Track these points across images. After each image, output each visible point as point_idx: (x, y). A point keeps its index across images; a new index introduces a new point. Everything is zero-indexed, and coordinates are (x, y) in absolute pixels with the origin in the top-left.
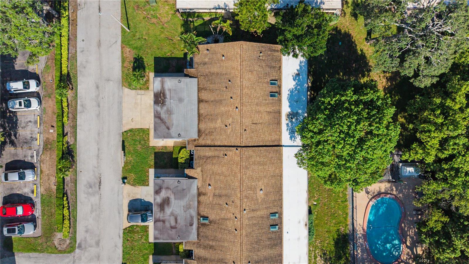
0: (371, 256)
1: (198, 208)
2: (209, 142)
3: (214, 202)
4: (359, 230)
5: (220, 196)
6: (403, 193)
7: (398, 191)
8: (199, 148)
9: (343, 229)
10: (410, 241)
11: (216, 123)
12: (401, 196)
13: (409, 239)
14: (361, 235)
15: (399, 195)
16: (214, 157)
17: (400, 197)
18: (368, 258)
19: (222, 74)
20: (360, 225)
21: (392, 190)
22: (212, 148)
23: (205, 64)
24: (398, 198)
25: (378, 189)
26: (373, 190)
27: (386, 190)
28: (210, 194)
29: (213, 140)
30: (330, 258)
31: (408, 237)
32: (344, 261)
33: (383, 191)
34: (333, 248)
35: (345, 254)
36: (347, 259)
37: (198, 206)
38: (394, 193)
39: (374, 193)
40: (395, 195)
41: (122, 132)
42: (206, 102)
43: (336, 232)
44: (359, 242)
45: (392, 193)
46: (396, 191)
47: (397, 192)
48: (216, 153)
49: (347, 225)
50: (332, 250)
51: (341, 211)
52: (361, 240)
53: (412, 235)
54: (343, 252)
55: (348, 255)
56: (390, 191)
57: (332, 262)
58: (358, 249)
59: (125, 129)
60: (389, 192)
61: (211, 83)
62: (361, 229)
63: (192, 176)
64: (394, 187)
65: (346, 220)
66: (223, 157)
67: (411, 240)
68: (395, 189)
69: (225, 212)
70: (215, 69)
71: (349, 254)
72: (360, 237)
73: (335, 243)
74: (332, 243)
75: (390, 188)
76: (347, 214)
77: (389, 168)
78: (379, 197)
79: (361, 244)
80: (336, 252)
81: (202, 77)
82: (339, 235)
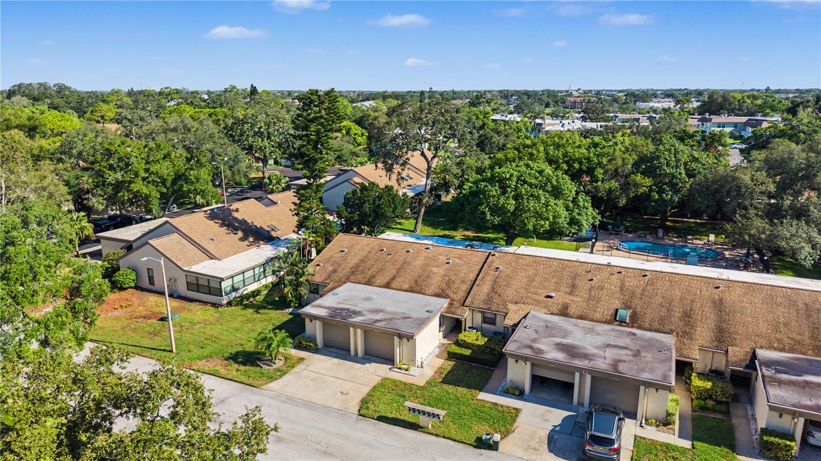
1: (593, 321)
2: (465, 287)
3: (584, 295)
5: (574, 286)
8: (468, 299)
11: (435, 273)
16: (495, 282)
22: (477, 282)
23: (334, 271)
28: (567, 299)
29: (463, 282)
37: (590, 321)
41: (355, 416)
42: (393, 279)
48: (490, 279)
59: (354, 408)
61: (369, 270)
63: (521, 317)
66: (501, 272)
69: (606, 284)
70: (352, 263)
81: (352, 277)
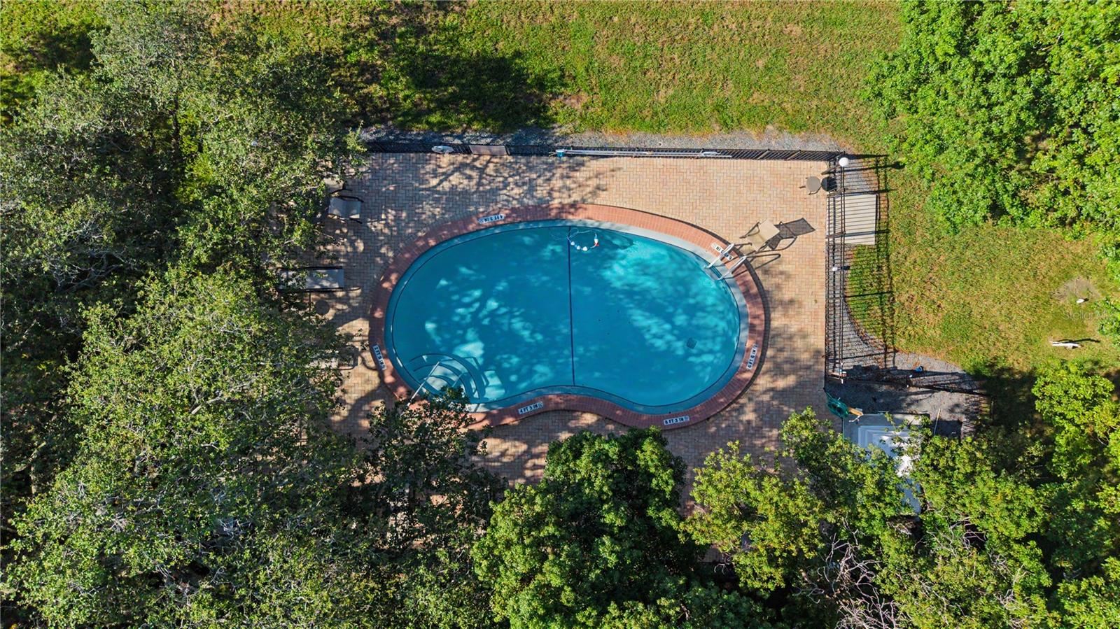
0: (432, 243)
4: (568, 182)
6: (759, 428)
7: (773, 398)
9: (579, 107)
10: (503, 454)
12: (745, 418)
13: (512, 451)
14: (541, 192)
15: (750, 407)
17: (741, 410)
18: (420, 224)
20: (598, 188)
21: (779, 371)
24: (735, 401)
25: (787, 296)
26: (782, 268)
27: (778, 335)
30: (421, 31)
31: (524, 447)
32: (406, 98)
33: (778, 321)
34: (471, 47)
35: (442, 105)
36: (417, 115)
38: (763, 382)
39: (766, 272)
40: (751, 382)
43: (562, 69)
44: (506, 185)
45: (765, 366)
46: (772, 389)
47: (766, 398)
49: (597, 126)
50: (465, 43)
51: (674, 97)
52: (517, 191)
53: (535, 467)
54: (454, 99)
55: (435, 118)
56: (773, 357)
57: (402, 36)
58: (470, 178)
60: (770, 353)
62: (576, 197)
64: (789, 381)
65: (624, 121)
67: (505, 460)
68: (781, 383)
71: (444, 127)
72: (532, 189)
73: (503, 59)
74: (505, 48)
75: (792, 361)
76: (658, 126)
77: (890, 365)
78: (747, 294)
79: (495, 192)
80: (456, 61)
82: (541, 83)
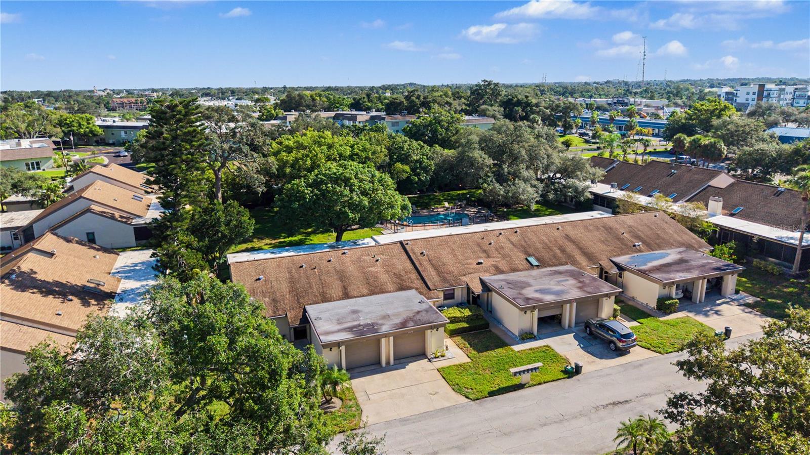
2: (413, 275)
3: (499, 256)
5: (485, 251)
8: (429, 284)
11: (377, 272)
16: (433, 266)
19: (292, 277)
23: (275, 301)
28: (492, 261)
29: (407, 271)
41: (473, 403)
42: (346, 289)
48: (426, 263)
59: (461, 399)
61: (311, 288)
63: (480, 284)
66: (428, 255)
69: (502, 244)
70: (284, 287)
81: (301, 300)
